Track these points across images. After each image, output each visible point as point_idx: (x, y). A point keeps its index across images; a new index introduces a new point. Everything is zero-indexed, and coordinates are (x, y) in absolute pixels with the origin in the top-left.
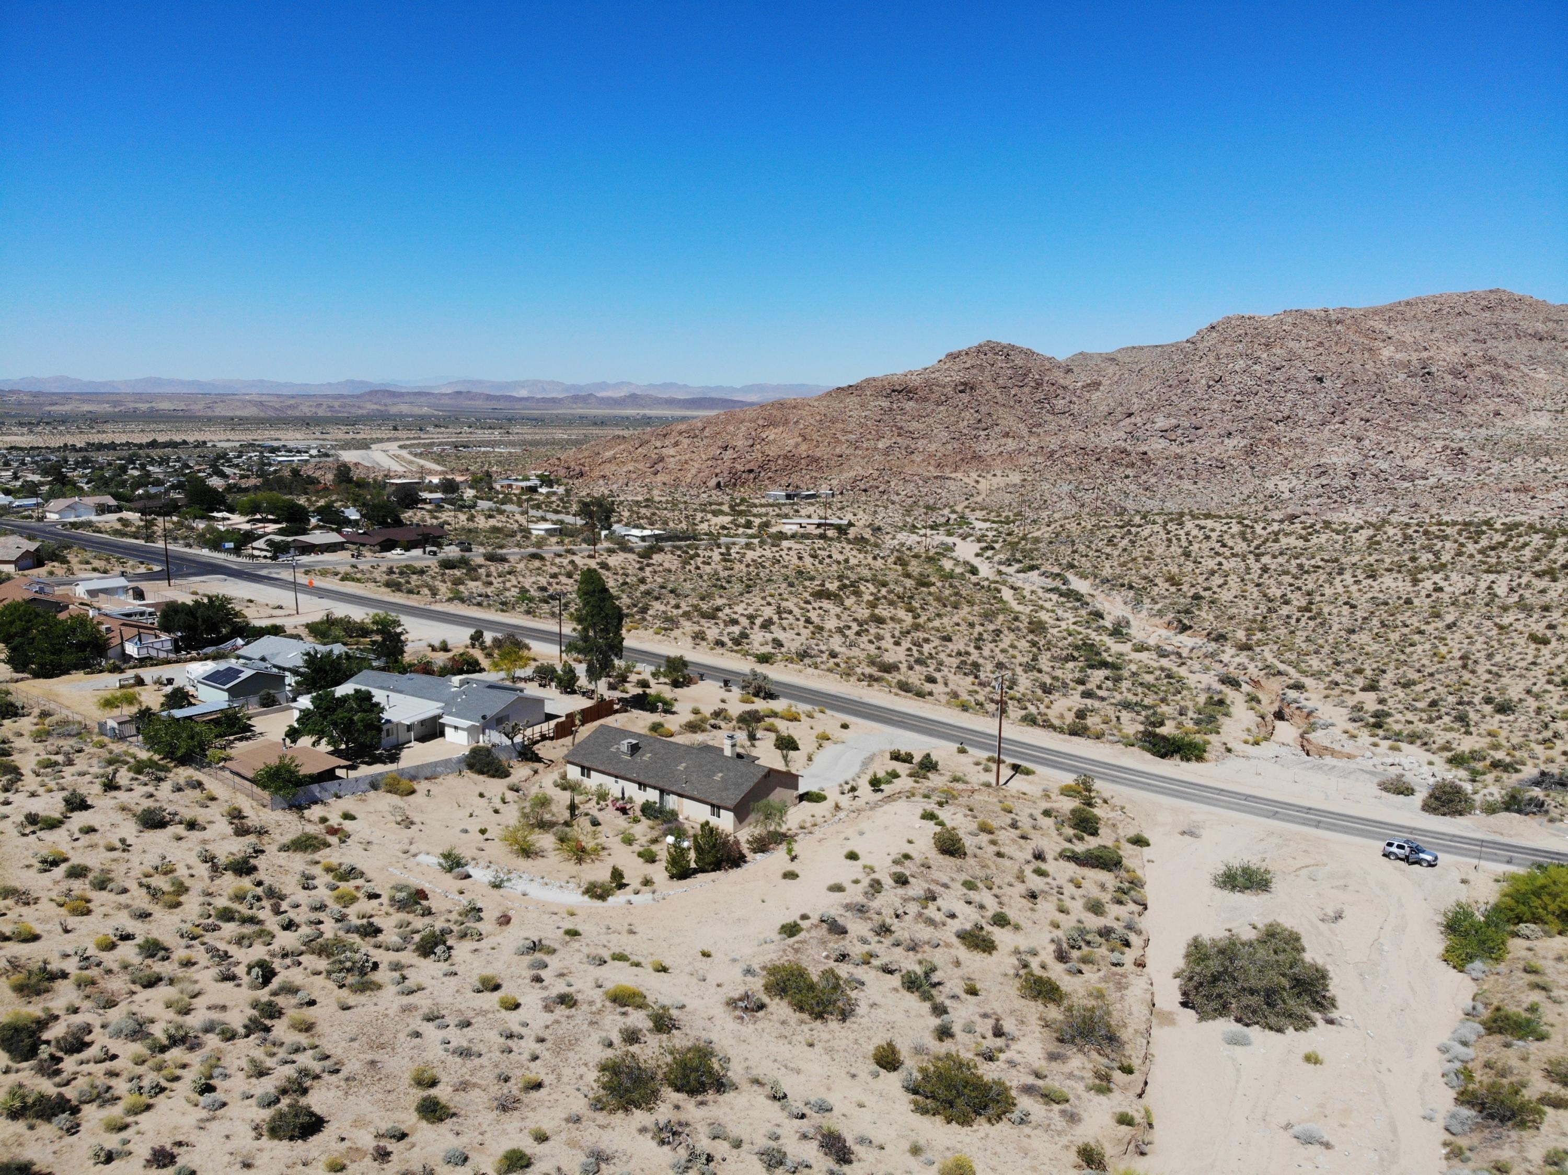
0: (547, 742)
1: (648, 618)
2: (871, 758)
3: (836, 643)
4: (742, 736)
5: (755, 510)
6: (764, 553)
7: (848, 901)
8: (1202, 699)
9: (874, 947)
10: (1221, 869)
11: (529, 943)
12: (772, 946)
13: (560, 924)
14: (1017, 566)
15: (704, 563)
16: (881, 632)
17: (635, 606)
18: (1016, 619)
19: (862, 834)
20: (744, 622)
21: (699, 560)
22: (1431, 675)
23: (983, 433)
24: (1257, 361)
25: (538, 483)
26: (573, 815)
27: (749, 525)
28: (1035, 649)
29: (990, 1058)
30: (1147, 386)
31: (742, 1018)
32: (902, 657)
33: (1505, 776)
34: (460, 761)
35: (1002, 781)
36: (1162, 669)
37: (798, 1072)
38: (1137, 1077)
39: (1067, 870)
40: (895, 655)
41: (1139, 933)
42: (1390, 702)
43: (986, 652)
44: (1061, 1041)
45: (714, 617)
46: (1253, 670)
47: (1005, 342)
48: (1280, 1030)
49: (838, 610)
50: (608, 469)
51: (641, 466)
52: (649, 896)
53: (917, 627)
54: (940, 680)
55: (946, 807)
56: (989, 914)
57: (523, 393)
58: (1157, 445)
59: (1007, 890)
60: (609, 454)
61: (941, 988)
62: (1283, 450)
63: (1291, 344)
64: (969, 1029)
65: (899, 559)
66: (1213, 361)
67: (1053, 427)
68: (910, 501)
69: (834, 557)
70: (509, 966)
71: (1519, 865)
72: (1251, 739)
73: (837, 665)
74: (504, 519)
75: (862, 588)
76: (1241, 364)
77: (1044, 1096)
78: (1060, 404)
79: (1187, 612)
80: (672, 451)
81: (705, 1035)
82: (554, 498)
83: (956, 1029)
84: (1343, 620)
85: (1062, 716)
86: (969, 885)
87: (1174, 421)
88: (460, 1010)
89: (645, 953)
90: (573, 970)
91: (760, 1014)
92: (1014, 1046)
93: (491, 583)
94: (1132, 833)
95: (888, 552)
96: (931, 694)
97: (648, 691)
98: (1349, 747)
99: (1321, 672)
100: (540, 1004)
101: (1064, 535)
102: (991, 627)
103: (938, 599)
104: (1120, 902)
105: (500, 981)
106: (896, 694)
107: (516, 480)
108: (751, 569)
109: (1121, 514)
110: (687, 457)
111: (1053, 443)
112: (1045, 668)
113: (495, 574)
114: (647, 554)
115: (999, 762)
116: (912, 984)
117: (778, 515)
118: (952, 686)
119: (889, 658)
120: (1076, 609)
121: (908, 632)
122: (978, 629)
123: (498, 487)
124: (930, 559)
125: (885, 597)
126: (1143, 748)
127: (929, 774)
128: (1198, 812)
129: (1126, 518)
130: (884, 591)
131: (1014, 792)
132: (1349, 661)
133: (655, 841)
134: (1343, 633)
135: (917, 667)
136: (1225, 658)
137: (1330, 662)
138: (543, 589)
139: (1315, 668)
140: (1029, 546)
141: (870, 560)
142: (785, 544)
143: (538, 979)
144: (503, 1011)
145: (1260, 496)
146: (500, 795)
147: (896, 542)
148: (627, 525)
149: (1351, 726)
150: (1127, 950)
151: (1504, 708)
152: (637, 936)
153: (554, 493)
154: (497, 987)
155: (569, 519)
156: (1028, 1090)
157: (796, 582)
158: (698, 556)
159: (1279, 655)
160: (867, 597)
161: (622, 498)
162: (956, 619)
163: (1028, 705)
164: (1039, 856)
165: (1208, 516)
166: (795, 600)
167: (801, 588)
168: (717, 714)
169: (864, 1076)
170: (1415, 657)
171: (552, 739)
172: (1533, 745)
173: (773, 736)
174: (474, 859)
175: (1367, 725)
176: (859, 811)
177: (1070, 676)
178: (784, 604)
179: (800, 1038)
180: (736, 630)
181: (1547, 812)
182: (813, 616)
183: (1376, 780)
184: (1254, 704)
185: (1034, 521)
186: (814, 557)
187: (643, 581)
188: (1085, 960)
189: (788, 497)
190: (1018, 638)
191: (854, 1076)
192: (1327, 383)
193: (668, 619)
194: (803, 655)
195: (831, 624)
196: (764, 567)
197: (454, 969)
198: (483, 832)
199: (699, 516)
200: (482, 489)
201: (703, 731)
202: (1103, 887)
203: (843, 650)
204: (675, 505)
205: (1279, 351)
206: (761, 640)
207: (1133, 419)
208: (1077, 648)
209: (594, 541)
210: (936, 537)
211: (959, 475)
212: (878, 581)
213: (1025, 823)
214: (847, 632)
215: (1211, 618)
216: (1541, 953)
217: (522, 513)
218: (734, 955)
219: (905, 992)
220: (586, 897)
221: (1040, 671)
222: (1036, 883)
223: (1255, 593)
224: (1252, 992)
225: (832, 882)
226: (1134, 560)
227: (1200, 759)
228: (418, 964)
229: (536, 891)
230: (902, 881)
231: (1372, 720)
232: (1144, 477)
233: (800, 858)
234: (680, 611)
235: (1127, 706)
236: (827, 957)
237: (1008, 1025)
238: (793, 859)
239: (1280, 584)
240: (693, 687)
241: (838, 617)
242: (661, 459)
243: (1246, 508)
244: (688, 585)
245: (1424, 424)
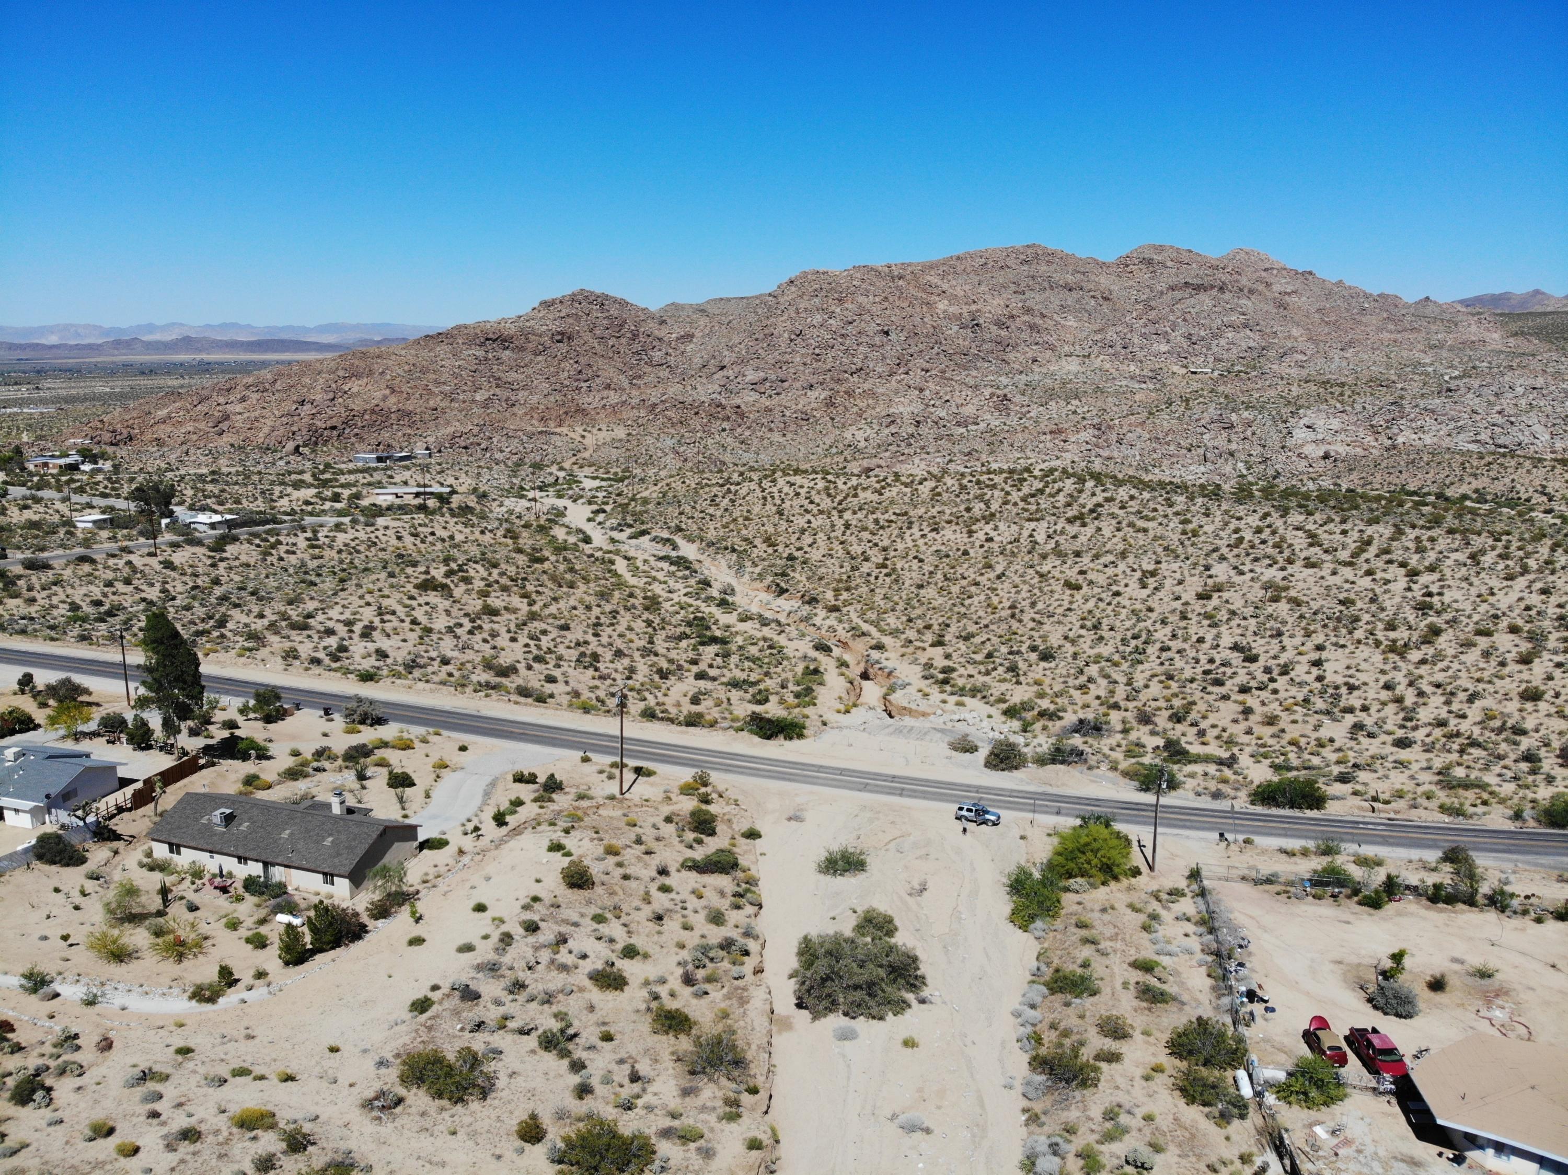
0: (125, 815)
1: (229, 634)
2: (493, 784)
3: (447, 646)
4: (349, 777)
5: (342, 479)
6: (357, 534)
7: (479, 961)
8: (800, 669)
9: (509, 1008)
10: (823, 855)
11: (137, 1072)
12: (403, 1028)
13: (168, 1042)
14: (629, 531)
15: (288, 552)
16: (496, 626)
17: (211, 618)
18: (631, 595)
19: (488, 879)
20: (342, 630)
21: (283, 548)
22: (986, 626)
23: (585, 385)
24: (832, 315)
25: (80, 459)
26: (166, 902)
27: (336, 498)
28: (650, 630)
29: (628, 1107)
30: (736, 340)
31: (380, 1118)
32: (520, 656)
33: (1050, 724)
34: (26, 851)
35: (625, 789)
36: (765, 639)
37: (443, 1164)
38: (763, 1094)
39: (689, 880)
40: (511, 654)
41: (756, 937)
42: (955, 655)
43: (605, 640)
44: (693, 1073)
45: (306, 627)
46: (842, 633)
47: (598, 291)
48: (881, 1018)
49: (447, 603)
50: (163, 431)
51: (202, 425)
52: (265, 990)
53: (533, 616)
54: (560, 678)
55: (573, 833)
56: (619, 946)
57: (53, 340)
58: (748, 398)
59: (636, 916)
60: (162, 413)
61: (577, 1040)
62: (858, 402)
63: (861, 299)
64: (607, 1081)
65: (508, 531)
66: (793, 315)
67: (651, 379)
68: (515, 458)
69: (438, 534)
70: (120, 1104)
71: (1067, 815)
72: (842, 708)
73: (450, 675)
74: (42, 510)
75: (472, 573)
76: (818, 318)
77: (681, 1137)
78: (657, 355)
79: (784, 574)
80: (238, 408)
81: (343, 1146)
82: (100, 477)
83: (595, 1082)
84: (914, 574)
85: (678, 704)
86: (599, 919)
87: (762, 375)
88: (72, 1167)
89: (268, 1059)
90: (191, 1096)
91: (399, 1109)
92: (651, 1089)
93: (33, 600)
94: (745, 827)
95: (496, 524)
96: (552, 696)
97: (237, 732)
98: (924, 706)
99: (897, 630)
100: (161, 1144)
101: (670, 494)
102: (608, 608)
103: (553, 578)
104: (738, 907)
105: (111, 1123)
106: (516, 703)
107: (53, 456)
108: (344, 556)
109: (720, 471)
110: (257, 414)
111: (654, 396)
112: (661, 651)
113: (38, 587)
114: (219, 545)
115: (623, 766)
116: (549, 1043)
117: (369, 484)
118: (573, 684)
119: (505, 659)
120: (685, 578)
121: (525, 624)
122: (596, 611)
123: (31, 467)
124: (542, 529)
125: (497, 582)
126: (752, 732)
127: (554, 796)
128: (801, 793)
129: (725, 475)
130: (495, 572)
131: (637, 800)
132: (919, 617)
133: (263, 922)
134: (913, 589)
135: (536, 666)
136: (817, 621)
137: (904, 619)
138: (98, 603)
139: (893, 626)
140: (638, 508)
141: (477, 534)
142: (381, 521)
143: (155, 1115)
144: (122, 1159)
145: (841, 446)
146: (78, 888)
147: (504, 509)
148: (191, 508)
149: (923, 684)
150: (746, 959)
151: (1046, 656)
152: (256, 1041)
153: (100, 470)
154: (111, 1131)
155: (121, 504)
156: (666, 1133)
157: (397, 570)
158: (280, 543)
159: (862, 614)
160: (478, 584)
161: (182, 472)
162: (572, 602)
163: (647, 694)
164: (663, 872)
165: (797, 471)
166: (398, 596)
167: (403, 578)
168: (320, 754)
169: (509, 1154)
170: (973, 609)
171: (130, 810)
172: (1072, 691)
173: (384, 771)
174: (60, 974)
175: (937, 682)
176: (483, 852)
177: (684, 656)
178: (385, 602)
179: (441, 1127)
180: (332, 642)
181: (1086, 761)
182: (419, 614)
183: (948, 739)
184: (844, 669)
185: (642, 480)
186: (415, 535)
187: (216, 582)
188: (709, 980)
189: (380, 459)
190: (635, 617)
191: (499, 1157)
192: (893, 336)
193: (253, 636)
194: (411, 666)
195: (440, 623)
196: (358, 552)
197: (58, 1115)
198: (65, 938)
199: (277, 490)
200: (12, 470)
201: (306, 776)
202: (722, 894)
203: (456, 654)
204: (248, 477)
205: (850, 306)
206: (363, 651)
207: (725, 372)
208: (689, 624)
209: (153, 534)
210: (545, 500)
211: (564, 430)
212: (489, 562)
213: (648, 834)
214: (459, 631)
215: (804, 579)
216: (1089, 905)
217: (65, 500)
218: (363, 1045)
219: (542, 1053)
220: (194, 1002)
221: (656, 655)
222: (661, 901)
223: (839, 550)
224: (857, 987)
225: (461, 941)
226: (735, 520)
227: (800, 736)
228: (16, 1115)
229: (137, 1003)
230: (532, 928)
231: (941, 676)
232: (739, 430)
233: (425, 918)
234: (266, 622)
235: (735, 684)
236: (462, 1029)
237: (643, 1068)
238: (418, 920)
239: (860, 540)
240: (289, 720)
241: (448, 613)
242: (227, 417)
243: (828, 460)
244: (272, 583)
245: (974, 373)
